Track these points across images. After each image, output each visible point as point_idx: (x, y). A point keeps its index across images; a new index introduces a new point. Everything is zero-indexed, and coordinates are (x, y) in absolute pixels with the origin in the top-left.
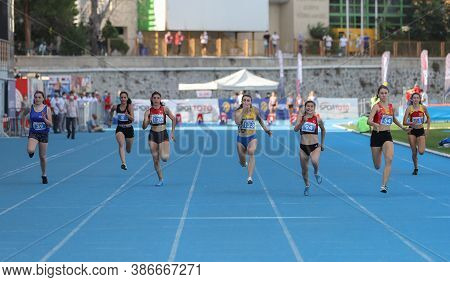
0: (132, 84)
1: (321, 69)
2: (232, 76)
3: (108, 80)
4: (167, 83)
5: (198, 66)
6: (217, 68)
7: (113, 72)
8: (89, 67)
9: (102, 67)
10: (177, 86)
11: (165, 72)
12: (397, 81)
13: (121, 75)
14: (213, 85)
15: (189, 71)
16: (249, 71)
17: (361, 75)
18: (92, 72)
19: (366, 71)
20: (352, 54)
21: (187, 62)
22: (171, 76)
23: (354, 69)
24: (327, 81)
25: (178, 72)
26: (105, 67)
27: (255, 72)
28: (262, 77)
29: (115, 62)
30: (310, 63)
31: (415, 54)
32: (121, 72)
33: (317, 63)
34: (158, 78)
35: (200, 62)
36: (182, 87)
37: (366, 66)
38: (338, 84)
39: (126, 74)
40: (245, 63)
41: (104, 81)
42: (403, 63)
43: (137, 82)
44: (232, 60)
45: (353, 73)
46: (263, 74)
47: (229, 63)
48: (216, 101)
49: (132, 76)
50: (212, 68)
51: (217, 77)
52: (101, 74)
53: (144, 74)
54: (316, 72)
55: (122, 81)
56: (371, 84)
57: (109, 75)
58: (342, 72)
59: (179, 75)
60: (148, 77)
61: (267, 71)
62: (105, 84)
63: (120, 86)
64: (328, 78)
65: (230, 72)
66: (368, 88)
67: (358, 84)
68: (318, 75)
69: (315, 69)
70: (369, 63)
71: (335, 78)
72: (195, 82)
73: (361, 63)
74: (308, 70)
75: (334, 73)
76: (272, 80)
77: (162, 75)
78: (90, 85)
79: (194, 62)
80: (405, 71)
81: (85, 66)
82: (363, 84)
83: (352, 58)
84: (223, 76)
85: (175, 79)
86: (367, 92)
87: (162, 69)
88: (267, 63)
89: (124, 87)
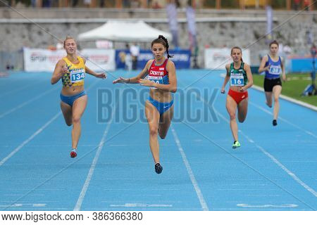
0: (35, 35)
1: (216, 22)
3: (12, 31)
5: (98, 18)
9: (6, 18)
11: (67, 24)
12: (290, 34)
13: (24, 26)
15: (90, 23)
17: (256, 28)
19: (260, 24)
20: (247, 7)
21: (88, 14)
22: (73, 28)
23: (248, 22)
24: (222, 33)
25: (79, 24)
26: (9, 18)
27: (153, 25)
32: (24, 24)
33: (213, 15)
34: (59, 29)
35: (101, 14)
37: (260, 20)
38: (233, 36)
39: (29, 25)
41: (8, 32)
43: (40, 33)
44: (131, 13)
45: (248, 26)
46: (163, 26)
47: (128, 15)
49: (35, 28)
52: (5, 26)
53: (47, 25)
54: (212, 25)
55: (26, 32)
56: (264, 37)
58: (238, 25)
59: (81, 26)
60: (51, 29)
62: (9, 35)
63: (24, 37)
64: (224, 30)
66: (263, 41)
67: (252, 36)
68: (213, 27)
69: (211, 22)
71: (230, 30)
73: (256, 16)
74: (204, 23)
75: (229, 25)
77: (64, 27)
79: (95, 14)
80: (297, 24)
82: (257, 36)
83: (247, 11)
85: (76, 30)
86: (261, 44)
87: (64, 20)
89: (27, 39)
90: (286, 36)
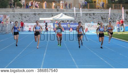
0: (24, 18)
1: (88, 13)
2: (58, 15)
3: (15, 16)
4: (35, 18)
5: (46, 12)
6: (53, 13)
7: (17, 14)
8: (9, 12)
9: (13, 12)
10: (39, 19)
11: (35, 14)
12: (114, 18)
13: (20, 15)
14: (51, 19)
15: (43, 14)
16: (64, 14)
17: (102, 16)
18: (10, 14)
19: (103, 14)
20: (98, 8)
21: (42, 10)
23: (99, 13)
24: (90, 17)
25: (39, 14)
26: (14, 12)
27: (66, 14)
28: (68, 16)
29: (18, 10)
30: (84, 11)
31: (120, 9)
32: (20, 14)
33: (87, 11)
34: (32, 16)
35: (47, 11)
36: (41, 19)
37: (103, 12)
38: (94, 18)
39: (22, 14)
40: (62, 11)
41: (14, 17)
42: (116, 11)
43: (25, 17)
44: (58, 10)
45: (99, 15)
46: (68, 15)
47: (56, 11)
48: (52, 24)
49: (24, 15)
50: (51, 13)
51: (52, 16)
52: (13, 15)
53: (28, 15)
54: (86, 14)
55: (20, 17)
56: (105, 19)
57: (16, 15)
58: (95, 14)
59: (39, 15)
60: (29, 16)
61: (69, 14)
62: (14, 18)
63: (20, 18)
64: (90, 16)
65: (57, 14)
66: (104, 20)
67: (101, 18)
68: (87, 15)
69: (86, 13)
70: (104, 11)
71: (93, 16)
72: (45, 17)
73: (102, 12)
74: (83, 13)
75: (92, 15)
76: (71, 17)
77: (34, 15)
78: (9, 18)
79: (45, 11)
80: (117, 14)
81: (7, 12)
83: (99, 10)
84: (55, 16)
85: (38, 16)
86: (104, 21)
87: (34, 13)
88: (69, 11)
89: (21, 19)
90: (112, 18)
